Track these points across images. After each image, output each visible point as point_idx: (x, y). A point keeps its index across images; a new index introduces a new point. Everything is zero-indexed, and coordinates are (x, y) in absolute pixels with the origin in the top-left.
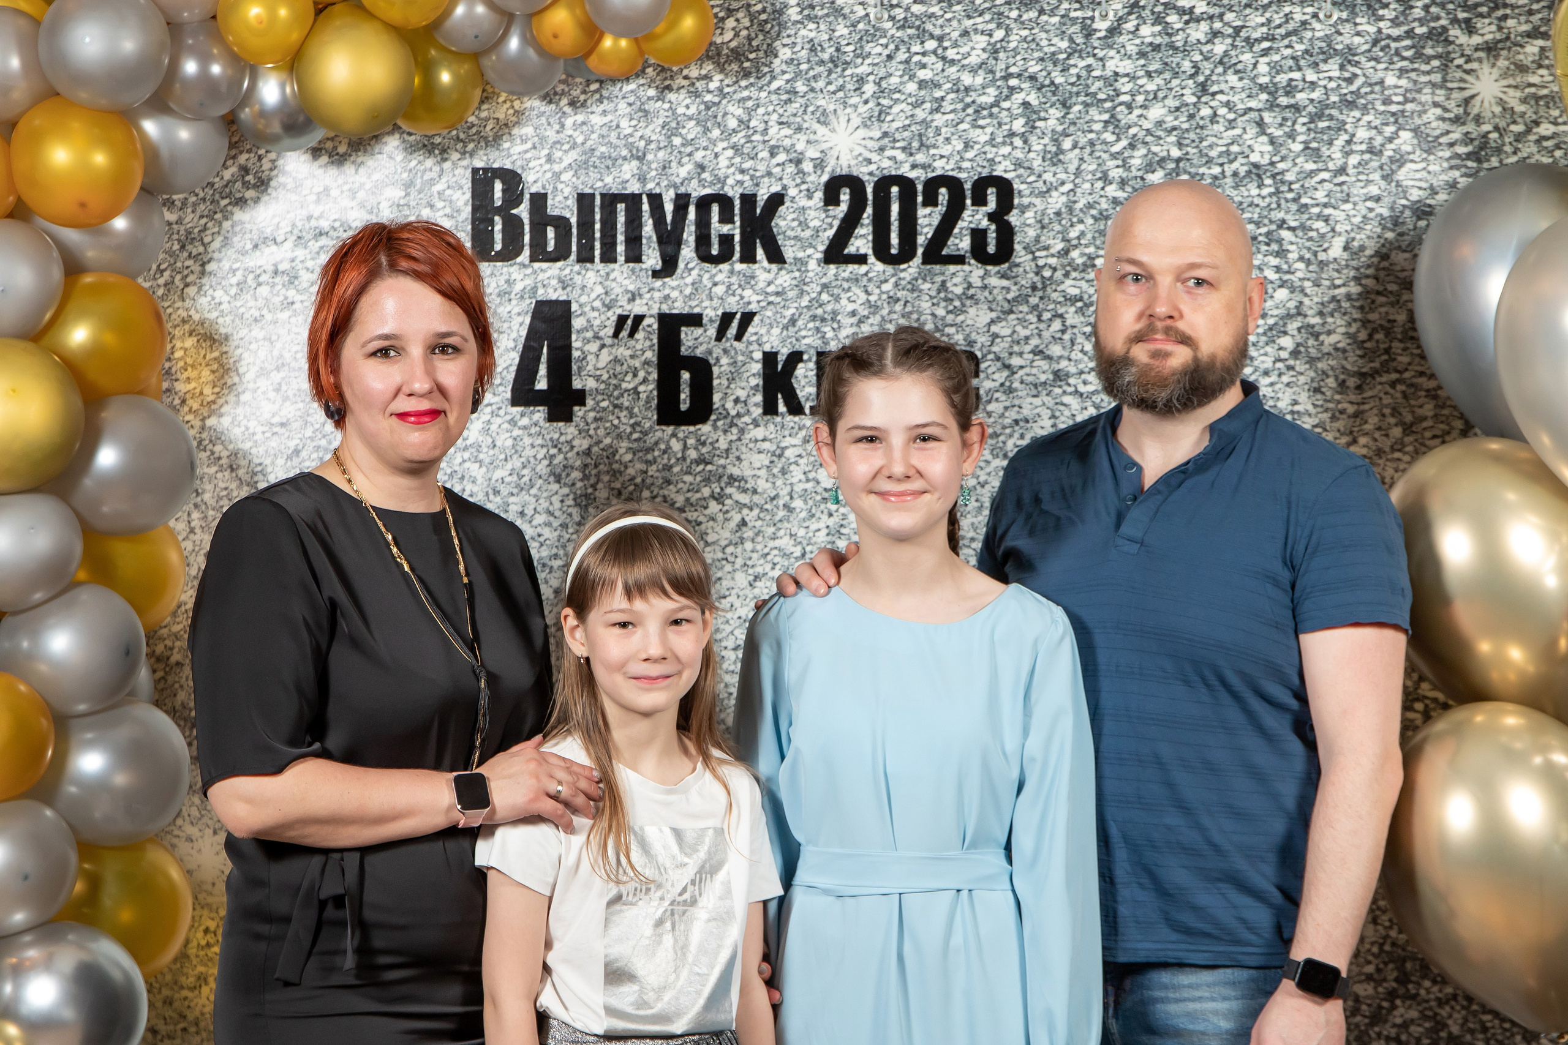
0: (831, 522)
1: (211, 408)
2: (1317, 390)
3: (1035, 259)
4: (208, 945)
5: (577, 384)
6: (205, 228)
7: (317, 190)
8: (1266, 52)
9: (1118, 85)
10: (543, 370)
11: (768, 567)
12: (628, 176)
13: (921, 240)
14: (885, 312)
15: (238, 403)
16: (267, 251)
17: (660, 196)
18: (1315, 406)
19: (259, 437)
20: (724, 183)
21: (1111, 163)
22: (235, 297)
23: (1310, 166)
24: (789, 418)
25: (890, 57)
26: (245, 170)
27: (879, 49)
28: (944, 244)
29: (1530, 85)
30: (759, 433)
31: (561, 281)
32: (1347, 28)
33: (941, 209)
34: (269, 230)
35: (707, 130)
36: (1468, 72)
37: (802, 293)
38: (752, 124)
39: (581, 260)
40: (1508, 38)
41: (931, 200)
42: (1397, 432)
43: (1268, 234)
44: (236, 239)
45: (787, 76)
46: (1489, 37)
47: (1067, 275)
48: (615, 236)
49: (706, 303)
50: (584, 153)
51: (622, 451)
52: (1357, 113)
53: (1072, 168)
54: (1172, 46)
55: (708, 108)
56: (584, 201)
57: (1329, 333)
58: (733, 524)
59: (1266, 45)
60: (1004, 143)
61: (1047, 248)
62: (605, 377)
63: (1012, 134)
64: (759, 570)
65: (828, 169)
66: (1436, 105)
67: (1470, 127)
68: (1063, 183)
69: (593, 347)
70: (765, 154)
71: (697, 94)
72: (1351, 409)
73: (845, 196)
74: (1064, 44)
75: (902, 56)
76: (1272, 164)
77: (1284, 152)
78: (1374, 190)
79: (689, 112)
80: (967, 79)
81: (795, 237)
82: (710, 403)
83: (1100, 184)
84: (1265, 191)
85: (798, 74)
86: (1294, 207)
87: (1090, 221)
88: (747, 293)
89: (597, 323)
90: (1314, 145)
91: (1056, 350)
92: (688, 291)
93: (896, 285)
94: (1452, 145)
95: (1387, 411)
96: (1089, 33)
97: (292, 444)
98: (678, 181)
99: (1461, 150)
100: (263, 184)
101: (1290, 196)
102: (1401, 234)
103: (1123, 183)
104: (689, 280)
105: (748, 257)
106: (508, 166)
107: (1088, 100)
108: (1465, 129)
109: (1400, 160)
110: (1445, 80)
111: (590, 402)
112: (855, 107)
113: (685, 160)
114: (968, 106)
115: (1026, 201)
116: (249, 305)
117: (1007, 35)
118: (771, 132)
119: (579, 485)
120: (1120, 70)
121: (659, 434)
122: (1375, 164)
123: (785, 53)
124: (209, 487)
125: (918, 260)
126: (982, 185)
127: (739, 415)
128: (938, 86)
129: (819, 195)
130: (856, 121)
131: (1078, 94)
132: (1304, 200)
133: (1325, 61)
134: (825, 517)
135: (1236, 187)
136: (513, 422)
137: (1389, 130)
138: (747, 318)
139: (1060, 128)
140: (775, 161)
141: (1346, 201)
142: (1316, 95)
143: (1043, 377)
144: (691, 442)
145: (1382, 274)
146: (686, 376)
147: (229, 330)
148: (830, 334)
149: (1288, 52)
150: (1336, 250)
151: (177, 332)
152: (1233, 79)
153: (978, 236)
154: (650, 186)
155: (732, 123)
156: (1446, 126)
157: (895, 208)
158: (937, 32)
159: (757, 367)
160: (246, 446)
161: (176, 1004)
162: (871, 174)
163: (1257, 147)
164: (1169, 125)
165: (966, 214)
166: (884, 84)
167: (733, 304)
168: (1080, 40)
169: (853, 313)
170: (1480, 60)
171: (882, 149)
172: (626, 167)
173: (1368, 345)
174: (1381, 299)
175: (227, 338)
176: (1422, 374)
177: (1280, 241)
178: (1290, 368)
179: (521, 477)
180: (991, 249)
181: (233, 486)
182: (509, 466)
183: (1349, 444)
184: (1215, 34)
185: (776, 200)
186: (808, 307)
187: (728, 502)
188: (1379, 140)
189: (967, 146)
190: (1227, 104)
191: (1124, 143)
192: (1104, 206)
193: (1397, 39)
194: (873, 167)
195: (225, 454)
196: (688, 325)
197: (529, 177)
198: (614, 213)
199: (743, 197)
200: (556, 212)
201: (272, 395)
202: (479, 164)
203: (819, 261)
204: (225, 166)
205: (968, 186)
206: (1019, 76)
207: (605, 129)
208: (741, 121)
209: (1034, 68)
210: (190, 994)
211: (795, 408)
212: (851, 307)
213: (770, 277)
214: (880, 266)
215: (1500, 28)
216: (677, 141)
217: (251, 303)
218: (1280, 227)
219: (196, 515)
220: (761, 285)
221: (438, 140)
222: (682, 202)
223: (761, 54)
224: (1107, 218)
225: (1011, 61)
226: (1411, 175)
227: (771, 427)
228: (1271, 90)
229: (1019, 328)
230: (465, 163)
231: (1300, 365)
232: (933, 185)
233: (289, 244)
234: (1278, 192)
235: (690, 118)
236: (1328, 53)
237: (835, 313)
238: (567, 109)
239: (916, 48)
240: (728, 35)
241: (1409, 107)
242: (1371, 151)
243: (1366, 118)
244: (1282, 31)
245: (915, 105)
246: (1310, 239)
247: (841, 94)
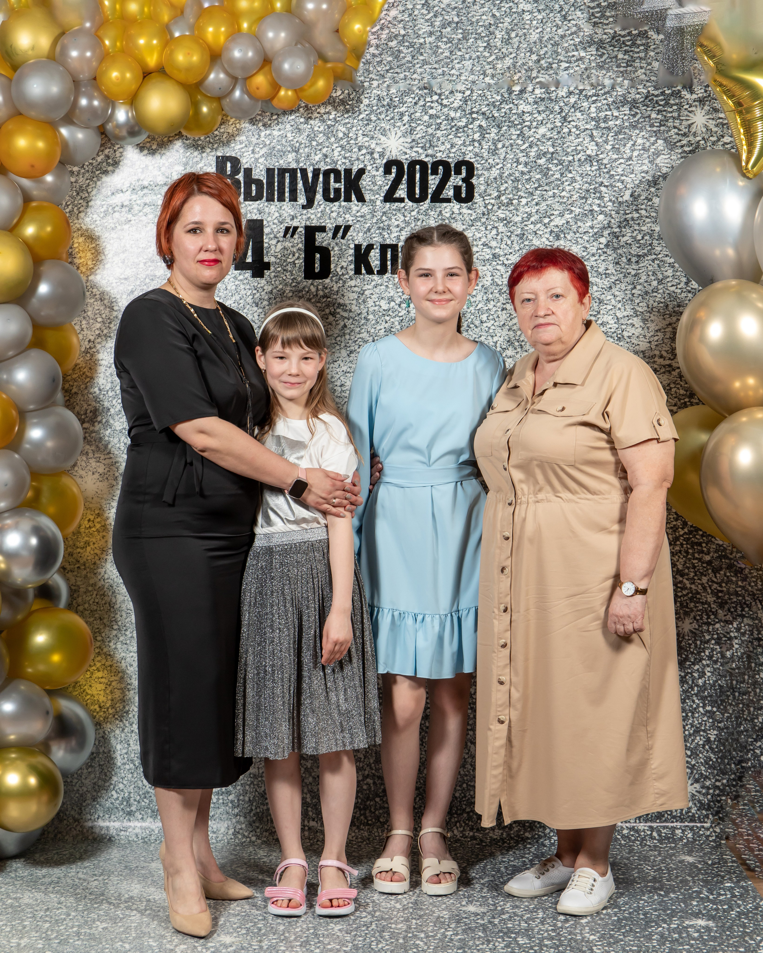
0: (387, 325)
1: (92, 271)
2: (617, 263)
3: (484, 200)
4: (90, 527)
5: (266, 260)
6: (88, 185)
7: (142, 166)
8: (594, 102)
9: (524, 117)
10: (250, 253)
11: (357, 347)
12: (290, 160)
13: (430, 191)
14: (413, 225)
15: (104, 269)
16: (118, 196)
17: (306, 169)
18: (616, 271)
19: (114, 285)
20: (336, 164)
21: (521, 155)
22: (102, 218)
23: (615, 156)
24: (367, 276)
25: (416, 103)
26: (108, 157)
27: (411, 100)
28: (441, 193)
29: (720, 118)
30: (353, 283)
31: (258, 210)
32: (633, 91)
33: (440, 176)
34: (119, 187)
35: (328, 138)
36: (690, 112)
37: (373, 216)
38: (350, 135)
39: (268, 200)
40: (709, 96)
41: (435, 172)
42: (655, 283)
43: (595, 188)
44: (103, 190)
45: (367, 113)
46: (700, 95)
47: (499, 208)
48: (284, 189)
49: (328, 221)
50: (270, 149)
51: (287, 292)
52: (637, 131)
53: (502, 157)
54: (550, 99)
55: (329, 128)
56: (270, 172)
57: (623, 236)
58: (340, 327)
59: (594, 98)
60: (470, 145)
61: (490, 195)
62: (279, 256)
63: (474, 141)
64: (352, 348)
65: (386, 157)
66: (675, 127)
67: (691, 138)
68: (498, 164)
69: (274, 242)
70: (356, 150)
71: (324, 121)
72: (633, 272)
73: (394, 170)
74: (499, 98)
75: (421, 103)
76: (597, 155)
77: (602, 149)
78: (645, 168)
79: (320, 130)
80: (452, 114)
81: (370, 190)
82: (330, 269)
83: (515, 165)
84: (594, 168)
85: (372, 112)
86: (607, 176)
87: (511, 182)
88: (347, 216)
89: (276, 230)
90: (617, 146)
91: (494, 244)
92: (319, 215)
93: (418, 212)
94: (682, 146)
95: (650, 273)
96: (510, 92)
97: (130, 288)
98: (315, 162)
99: (687, 149)
100: (116, 164)
101: (605, 170)
102: (658, 189)
103: (526, 164)
104: (320, 210)
105: (348, 199)
106: (234, 155)
107: (510, 124)
108: (688, 139)
109: (657, 154)
110: (679, 116)
111: (272, 268)
112: (399, 127)
113: (318, 152)
114: (453, 127)
115: (480, 172)
116: (109, 221)
117: (472, 93)
118: (359, 139)
119: (267, 307)
120: (525, 110)
121: (305, 283)
122: (646, 156)
123: (366, 102)
124: (90, 309)
125: (428, 200)
126: (459, 165)
127: (343, 274)
128: (439, 117)
129: (382, 169)
130: (399, 134)
131: (505, 121)
132: (612, 173)
133: (623, 106)
134: (384, 323)
135: (580, 166)
136: (235, 278)
137: (653, 139)
138: (347, 228)
139: (496, 138)
140: (360, 153)
141: (632, 173)
142: (617, 123)
143: (487, 257)
144: (320, 287)
145: (648, 208)
146: (318, 256)
147: (100, 234)
148: (387, 236)
149: (605, 102)
150: (627, 197)
151: (75, 235)
152: (579, 114)
153: (457, 189)
154: (301, 165)
155: (341, 135)
156: (680, 138)
157: (418, 176)
158: (439, 92)
159: (352, 252)
160: (108, 289)
161: (75, 555)
162: (406, 159)
163: (590, 147)
164: (548, 137)
165: (452, 179)
166: (413, 116)
167: (340, 221)
168: (506, 96)
169: (398, 226)
170: (696, 106)
171: (412, 148)
172: (290, 156)
173: (641, 242)
174: (648, 220)
175: (99, 237)
176: (667, 256)
177: (600, 192)
178: (606, 253)
179: (239, 304)
180: (463, 195)
181: (102, 308)
182: (234, 299)
183: (632, 289)
184: (571, 93)
185: (361, 172)
186: (376, 223)
187: (338, 316)
188: (648, 144)
189: (452, 146)
190: (576, 127)
191: (527, 145)
192: (517, 175)
193: (656, 96)
194: (407, 156)
195: (98, 293)
196: (319, 231)
197: (243, 161)
198: (284, 178)
199: (345, 170)
200: (256, 177)
201: (120, 265)
202: (219, 154)
203: (381, 201)
204: (98, 155)
205: (452, 165)
206: (477, 113)
207: (280, 138)
208: (344, 134)
209: (484, 109)
210: (81, 551)
211: (370, 271)
212: (396, 223)
213: (358, 208)
214: (410, 204)
215: (706, 91)
216: (314, 143)
217: (111, 221)
218: (600, 185)
219: (84, 322)
220: (354, 212)
221: (200, 142)
222: (316, 172)
223: (355, 102)
224: (518, 181)
225: (474, 105)
226: (663, 161)
227: (359, 280)
228: (597, 120)
229: (476, 233)
230: (213, 154)
231: (609, 252)
232: (436, 165)
233: (129, 193)
234: (600, 169)
235: (321, 133)
236: (624, 102)
237: (389, 226)
238: (262, 128)
239: (428, 99)
240: (339, 93)
241: (662, 128)
242: (644, 149)
243: (642, 134)
244: (602, 92)
245: (428, 127)
246: (615, 191)
247: (392, 121)
